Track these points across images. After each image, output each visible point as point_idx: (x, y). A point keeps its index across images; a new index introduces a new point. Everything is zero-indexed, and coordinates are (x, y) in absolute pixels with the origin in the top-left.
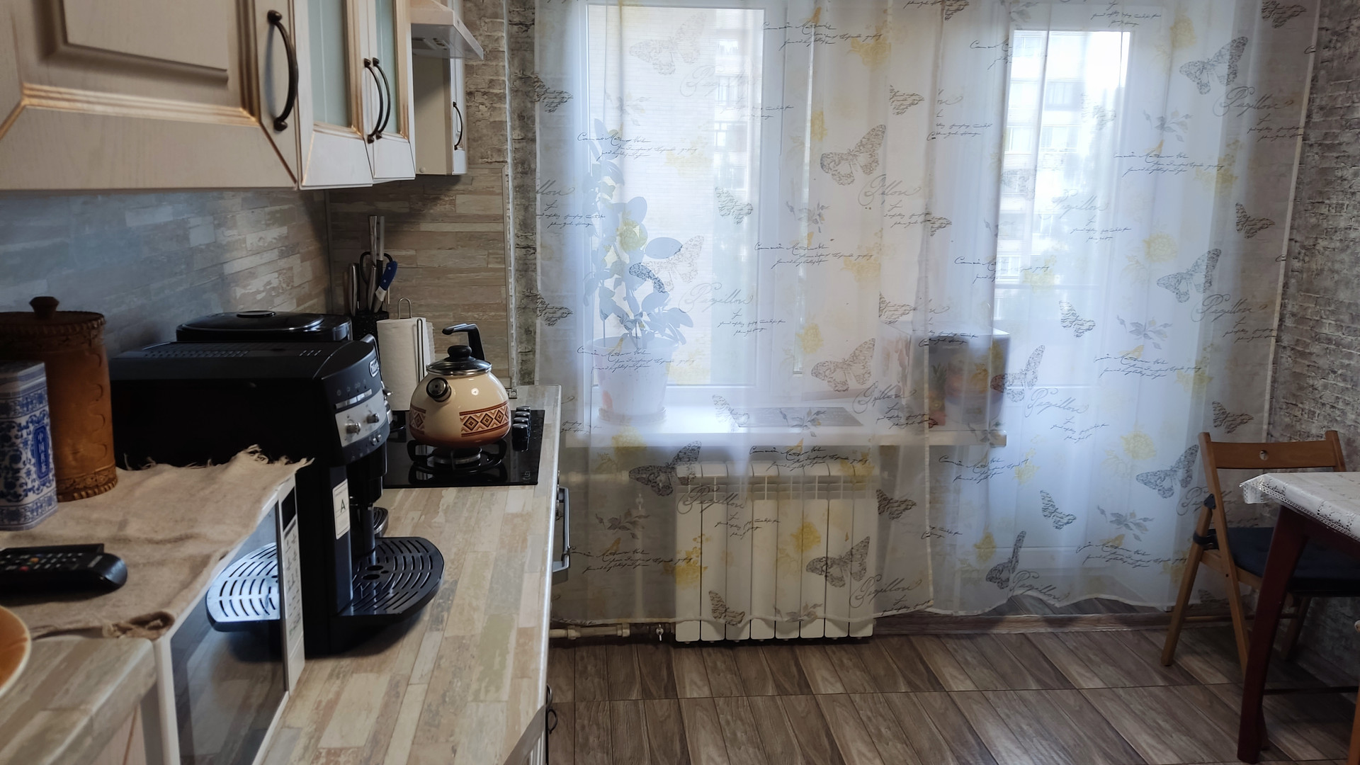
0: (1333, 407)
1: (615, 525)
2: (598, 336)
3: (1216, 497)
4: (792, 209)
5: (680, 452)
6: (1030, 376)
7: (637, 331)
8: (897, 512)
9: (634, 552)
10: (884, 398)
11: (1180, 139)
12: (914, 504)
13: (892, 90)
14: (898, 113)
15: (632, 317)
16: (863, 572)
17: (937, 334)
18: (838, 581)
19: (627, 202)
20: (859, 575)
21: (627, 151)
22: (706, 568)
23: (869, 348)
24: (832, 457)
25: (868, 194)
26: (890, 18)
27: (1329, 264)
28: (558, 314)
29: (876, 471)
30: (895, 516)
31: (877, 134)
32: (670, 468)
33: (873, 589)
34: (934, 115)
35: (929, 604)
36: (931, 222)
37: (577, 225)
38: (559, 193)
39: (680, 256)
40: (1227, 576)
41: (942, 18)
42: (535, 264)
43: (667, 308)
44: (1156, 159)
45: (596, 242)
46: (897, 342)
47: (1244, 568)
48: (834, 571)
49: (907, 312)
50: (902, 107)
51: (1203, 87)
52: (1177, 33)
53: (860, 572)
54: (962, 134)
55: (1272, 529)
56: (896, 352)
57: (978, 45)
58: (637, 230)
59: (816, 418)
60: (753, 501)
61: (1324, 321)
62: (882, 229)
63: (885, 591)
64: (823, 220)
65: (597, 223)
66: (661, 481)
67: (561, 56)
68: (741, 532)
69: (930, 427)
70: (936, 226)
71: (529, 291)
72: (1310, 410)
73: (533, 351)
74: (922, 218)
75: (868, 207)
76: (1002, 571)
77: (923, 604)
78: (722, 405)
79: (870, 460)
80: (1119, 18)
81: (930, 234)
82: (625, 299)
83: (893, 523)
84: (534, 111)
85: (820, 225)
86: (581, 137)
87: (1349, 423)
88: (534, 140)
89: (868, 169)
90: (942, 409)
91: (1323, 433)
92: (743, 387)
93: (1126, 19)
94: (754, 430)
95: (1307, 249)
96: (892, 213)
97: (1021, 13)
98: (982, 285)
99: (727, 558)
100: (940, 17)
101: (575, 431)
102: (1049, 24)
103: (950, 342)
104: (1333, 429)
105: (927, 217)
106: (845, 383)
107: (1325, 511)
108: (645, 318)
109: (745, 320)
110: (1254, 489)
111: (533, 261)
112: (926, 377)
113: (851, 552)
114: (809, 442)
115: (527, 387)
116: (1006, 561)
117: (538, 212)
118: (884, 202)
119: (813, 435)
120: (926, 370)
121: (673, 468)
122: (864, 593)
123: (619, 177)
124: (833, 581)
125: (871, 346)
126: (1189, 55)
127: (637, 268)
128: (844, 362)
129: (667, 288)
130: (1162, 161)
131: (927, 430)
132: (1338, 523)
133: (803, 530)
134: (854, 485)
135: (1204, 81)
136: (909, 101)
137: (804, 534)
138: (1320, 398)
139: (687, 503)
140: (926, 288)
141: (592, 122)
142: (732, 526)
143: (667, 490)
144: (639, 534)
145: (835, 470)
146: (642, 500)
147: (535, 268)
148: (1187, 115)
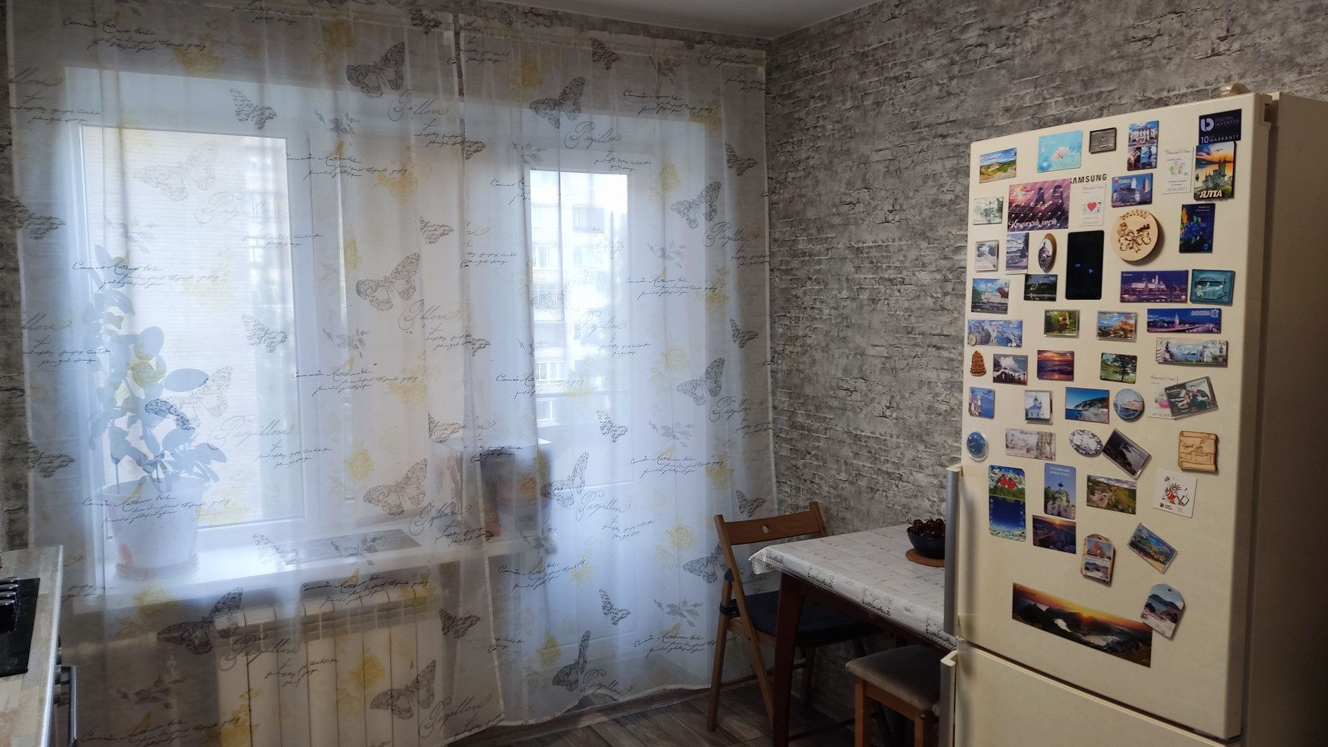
0: (812, 482)
1: (144, 697)
2: (111, 481)
3: (733, 570)
4: (329, 336)
5: (218, 603)
6: (577, 481)
7: (158, 473)
8: (462, 630)
9: (169, 725)
10: (440, 517)
11: (679, 265)
12: (479, 619)
13: (422, 222)
14: (430, 243)
15: (151, 457)
16: (431, 698)
17: (486, 449)
18: (407, 713)
19: (139, 334)
20: (426, 703)
21: (135, 281)
22: (257, 726)
23: (421, 468)
24: (391, 583)
25: (408, 319)
26: (414, 156)
27: (796, 365)
28: (57, 463)
29: (438, 591)
30: (460, 634)
31: (411, 263)
32: (208, 622)
33: (442, 715)
34: (464, 244)
35: (501, 718)
36: (472, 343)
37: (75, 361)
38: (51, 328)
39: (206, 389)
40: (749, 639)
41: (463, 157)
42: (24, 408)
43: (194, 444)
44: (661, 284)
45: (103, 376)
46: (449, 459)
47: (761, 631)
48: (402, 703)
49: (456, 430)
50: (434, 237)
51: (692, 223)
52: (665, 176)
53: (428, 698)
54: (491, 262)
55: (778, 591)
56: (449, 469)
57: (497, 183)
58: (153, 362)
59: (371, 544)
60: (306, 643)
61: (797, 411)
62: (425, 352)
63: (456, 714)
64: (365, 345)
65: (103, 359)
66: (196, 637)
67: (48, 180)
68: (296, 678)
69: (487, 540)
70: (476, 346)
71: (16, 439)
72: (796, 486)
73: (25, 508)
74: (462, 340)
75: (409, 331)
76: (570, 673)
77: (495, 719)
78: (265, 544)
79: (430, 580)
80: (616, 163)
81: (472, 354)
82: (141, 438)
83: (460, 643)
84: (15, 238)
85: (360, 350)
86: (78, 266)
87: (824, 494)
88: (16, 270)
89: (406, 295)
90: (496, 520)
91: (808, 504)
92: (289, 520)
93: (623, 165)
94: (304, 566)
95: (779, 354)
96: (434, 336)
97: (534, 157)
98: (524, 399)
99: (280, 711)
100: (460, 157)
101: (85, 596)
102: (559, 166)
103: (498, 455)
104: (814, 500)
105: (468, 339)
106: (399, 506)
107: (813, 573)
108: (168, 457)
109: (285, 451)
110: (760, 561)
111: (21, 405)
112: (480, 492)
113: (417, 679)
114: (365, 571)
115: (15, 553)
116: (573, 663)
117: (26, 349)
118: (423, 327)
119: (370, 563)
120: (480, 485)
121: (212, 622)
122: (434, 720)
123: (128, 306)
124: (400, 714)
125: (423, 466)
126: (676, 196)
127: (155, 404)
128: (397, 485)
129: (193, 425)
130: (667, 284)
131: (485, 544)
132: (823, 582)
133: (364, 665)
134: (416, 607)
135: (692, 217)
136: (440, 231)
137: (366, 668)
138: (802, 475)
139: (230, 657)
140: (473, 406)
141: (93, 247)
142: (284, 674)
143: (205, 647)
144: (173, 701)
145: (396, 595)
146: (174, 662)
147: (24, 412)
148: (682, 246)
